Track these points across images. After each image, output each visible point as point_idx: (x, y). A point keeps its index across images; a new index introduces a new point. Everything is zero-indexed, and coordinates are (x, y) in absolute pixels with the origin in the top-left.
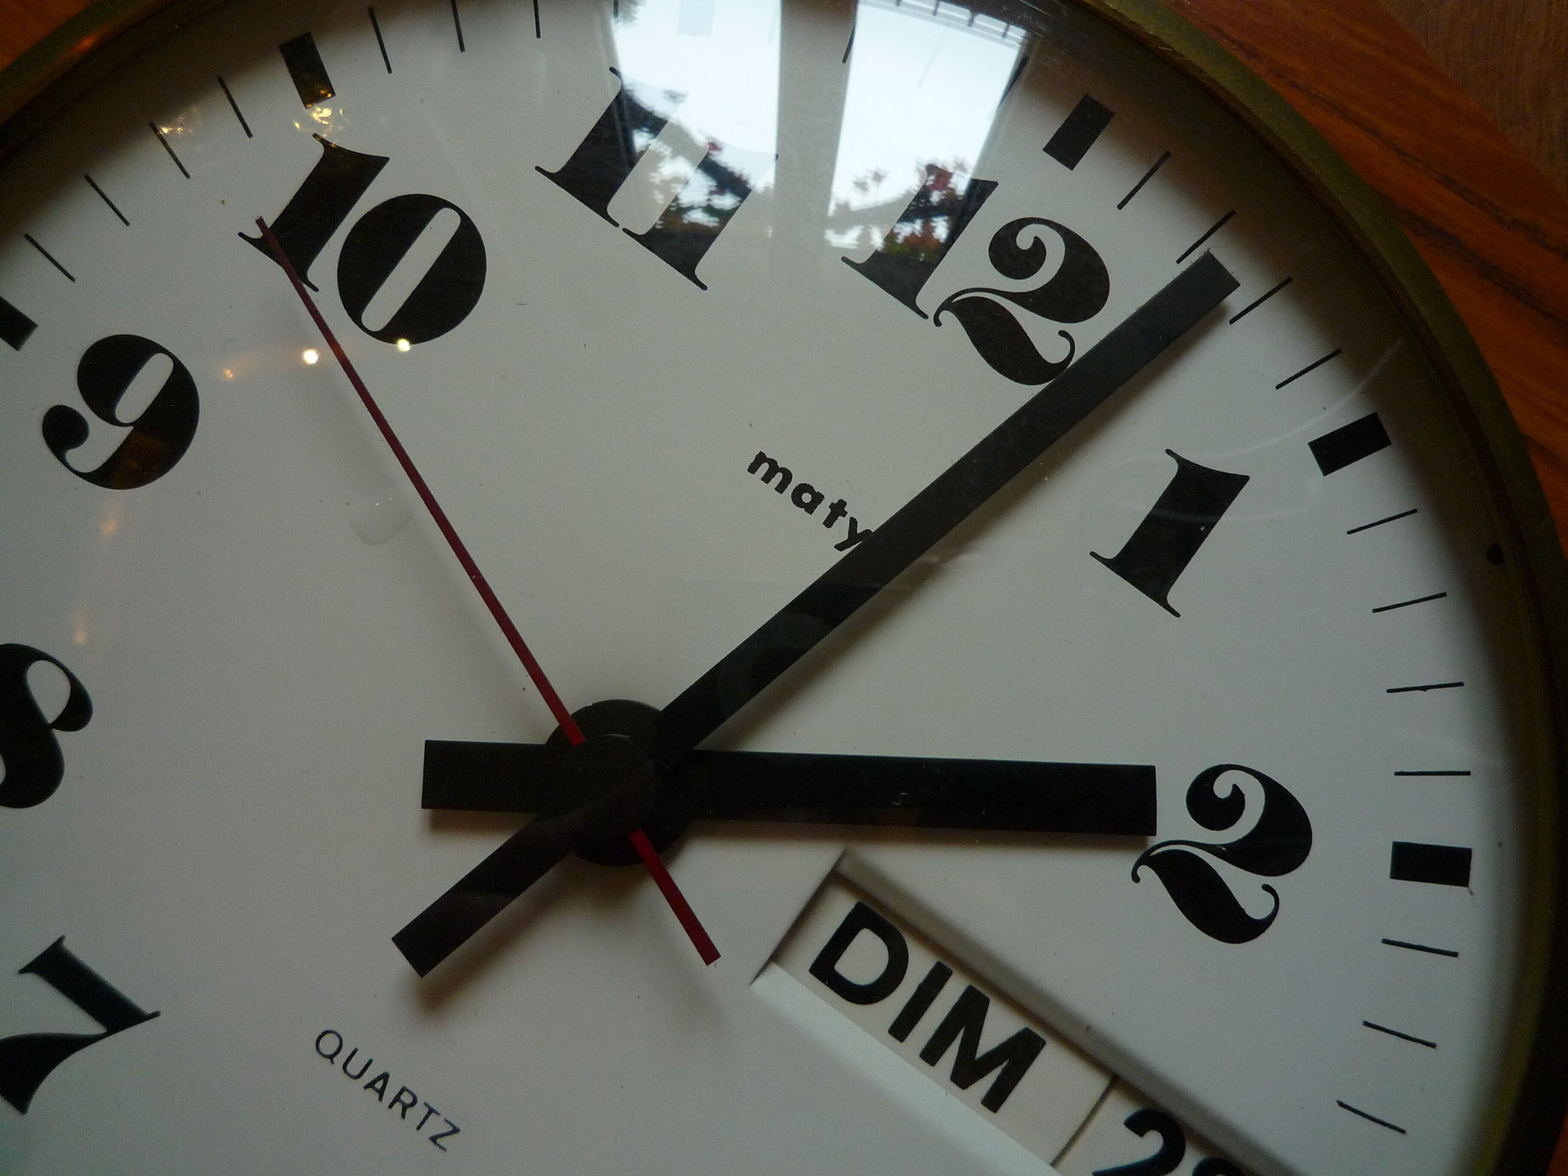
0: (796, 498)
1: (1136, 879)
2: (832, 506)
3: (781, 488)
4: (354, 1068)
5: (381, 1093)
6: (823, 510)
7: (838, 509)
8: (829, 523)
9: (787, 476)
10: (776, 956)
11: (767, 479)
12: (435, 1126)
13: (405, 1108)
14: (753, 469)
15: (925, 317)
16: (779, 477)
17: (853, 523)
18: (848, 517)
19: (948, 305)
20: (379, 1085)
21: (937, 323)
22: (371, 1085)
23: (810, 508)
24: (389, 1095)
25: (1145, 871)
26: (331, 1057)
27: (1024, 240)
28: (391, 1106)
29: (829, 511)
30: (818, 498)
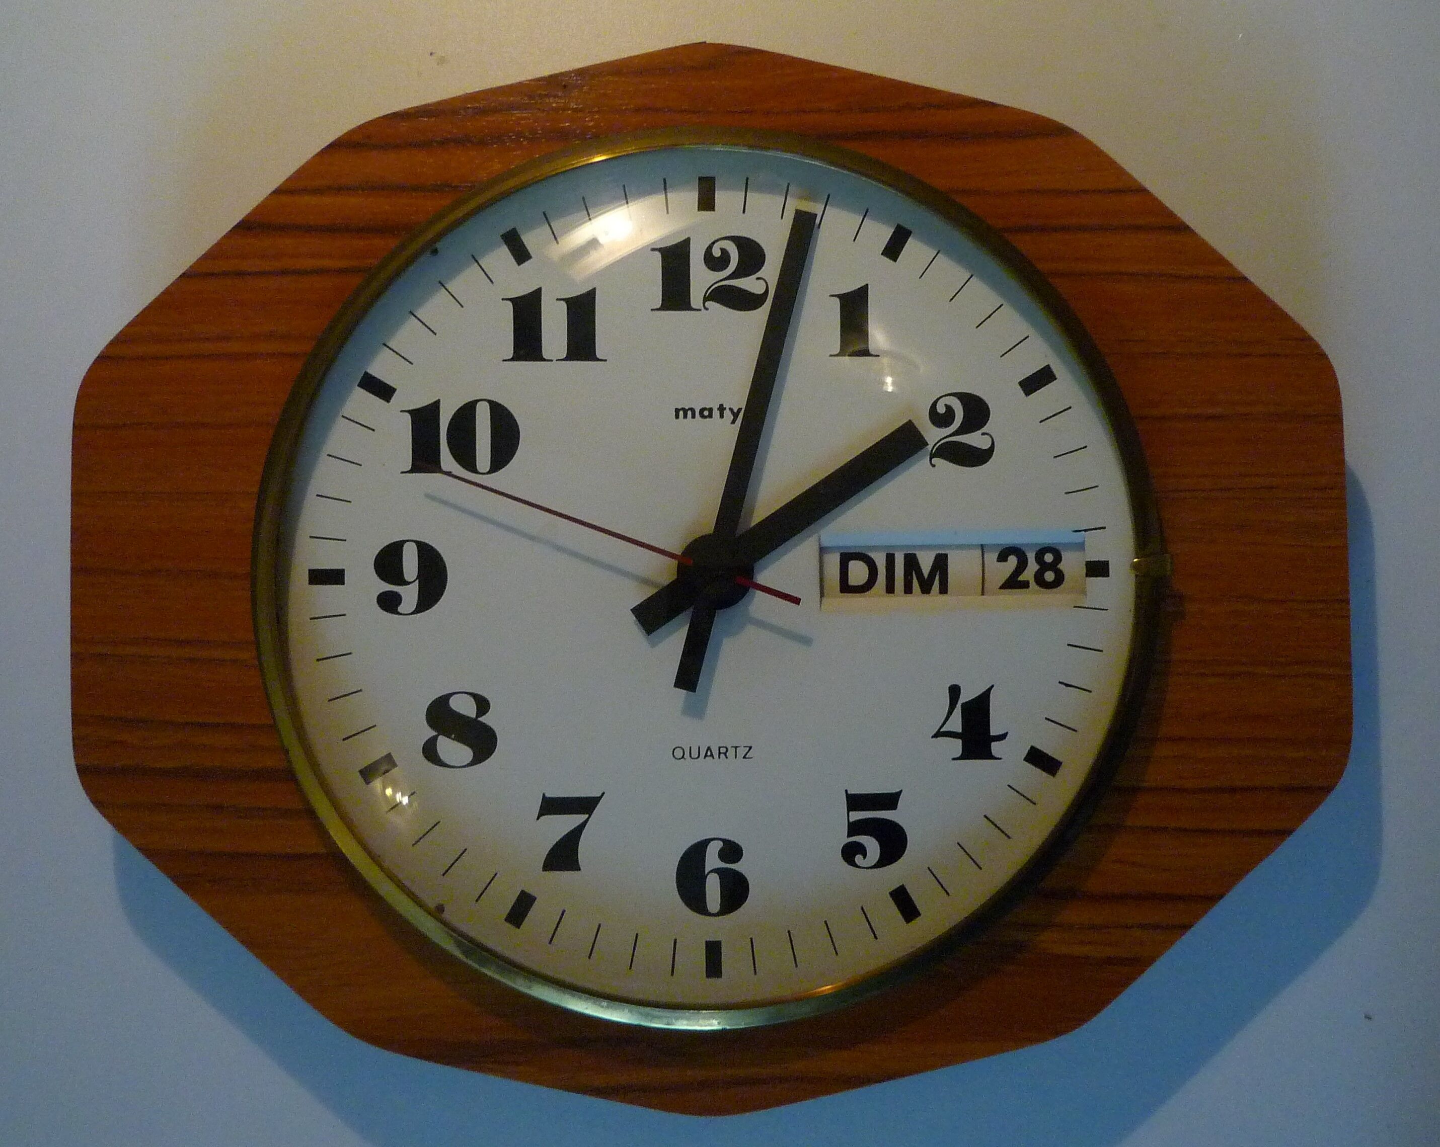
0: (702, 416)
1: (934, 466)
2: (718, 409)
3: (693, 416)
4: (694, 754)
5: (712, 755)
6: (716, 413)
7: (721, 409)
8: (722, 416)
9: (693, 410)
10: (822, 595)
11: (685, 416)
12: (741, 752)
13: (725, 754)
14: (677, 417)
15: (700, 310)
16: (689, 413)
17: (731, 409)
18: (727, 410)
19: (706, 299)
20: (709, 753)
21: (707, 309)
22: (706, 756)
23: (710, 416)
24: (716, 754)
25: (934, 460)
26: (683, 757)
27: (716, 253)
28: (719, 757)
29: (719, 412)
30: (711, 410)
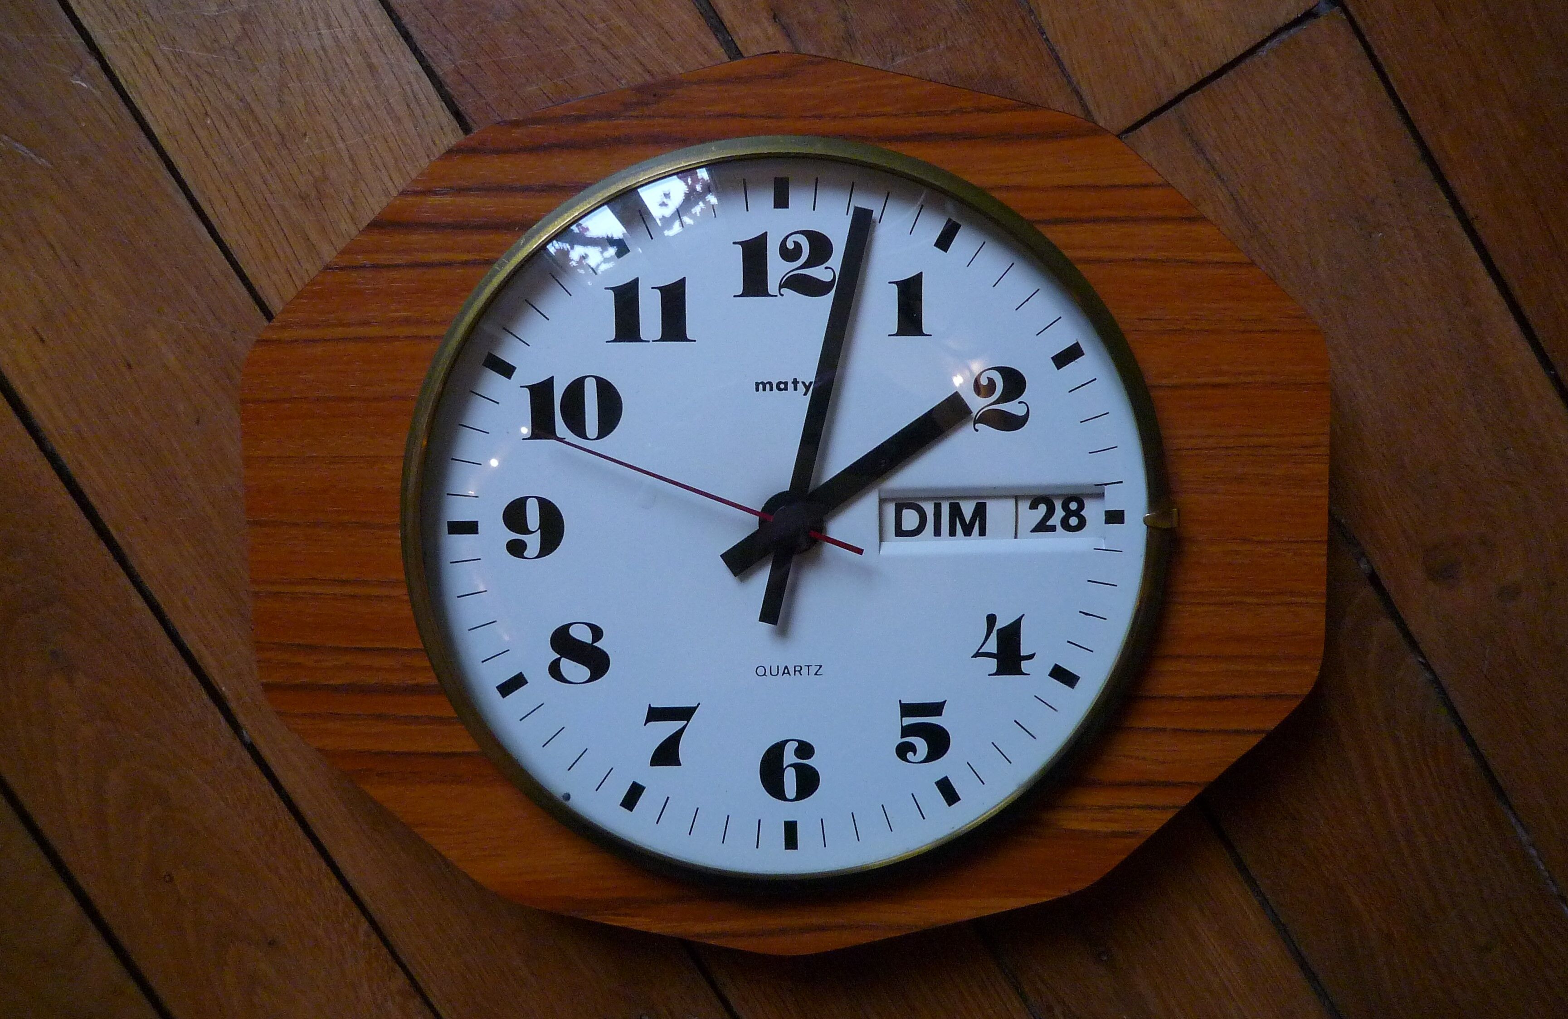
0: (779, 389)
1: (977, 430)
2: (793, 383)
3: (771, 389)
4: (774, 672)
5: (788, 673)
6: (791, 386)
7: (795, 382)
8: (796, 389)
9: (770, 383)
10: (881, 540)
11: (764, 389)
12: (813, 670)
13: (799, 671)
14: (757, 390)
15: (776, 296)
16: (768, 386)
17: (803, 383)
18: (800, 383)
19: (781, 287)
20: (786, 671)
21: (782, 295)
22: (784, 673)
23: (786, 389)
24: (792, 671)
25: (978, 426)
26: (765, 674)
27: (790, 245)
28: (795, 675)
29: (793, 385)
30: (786, 384)
